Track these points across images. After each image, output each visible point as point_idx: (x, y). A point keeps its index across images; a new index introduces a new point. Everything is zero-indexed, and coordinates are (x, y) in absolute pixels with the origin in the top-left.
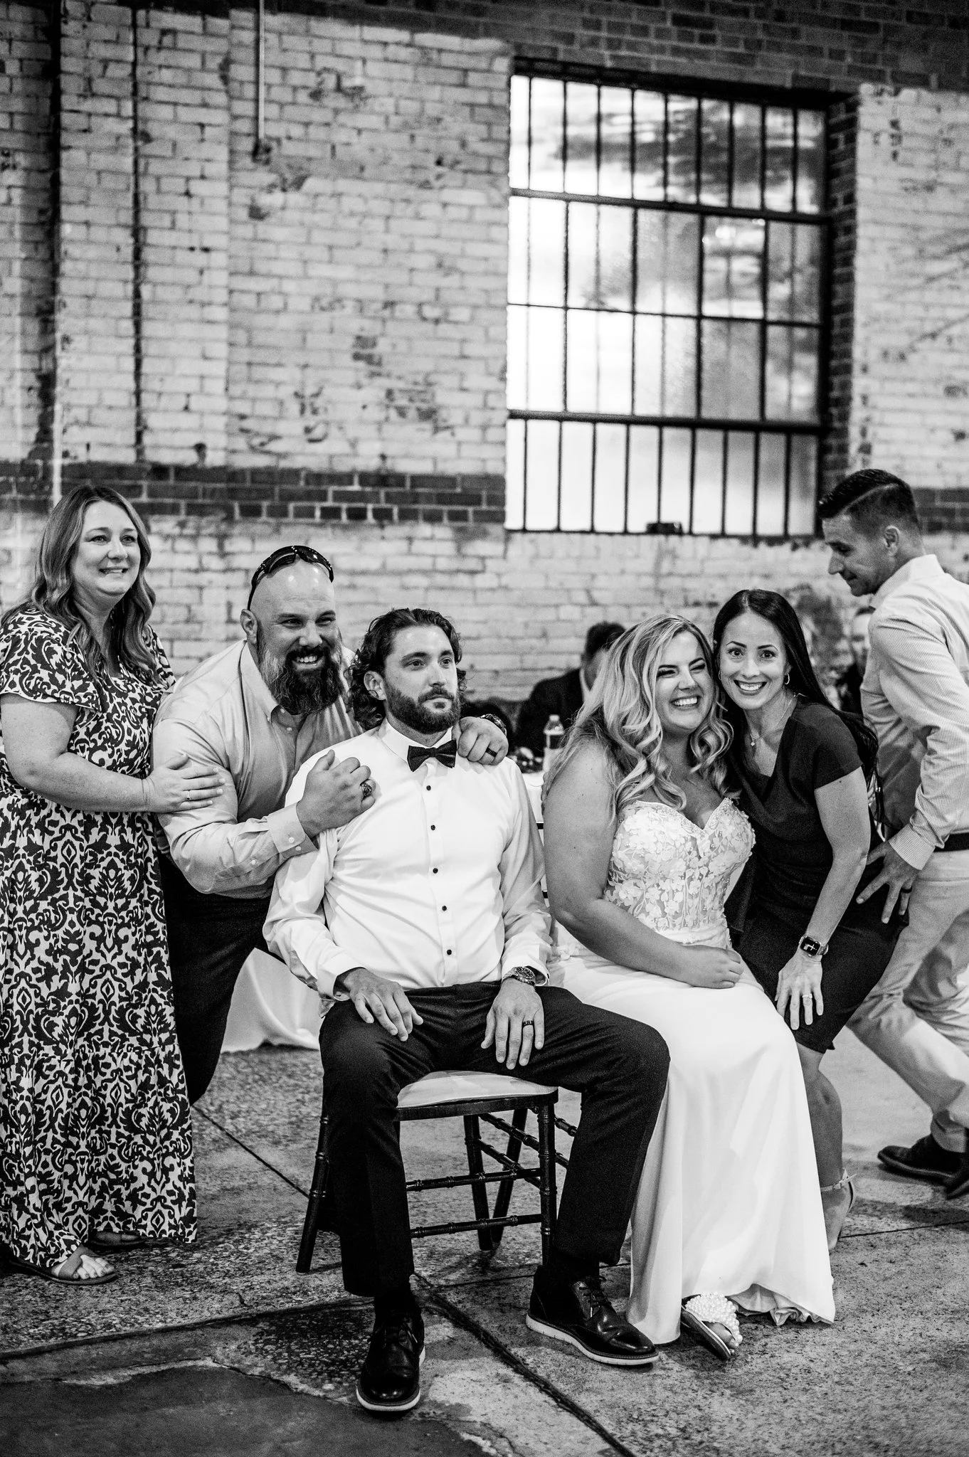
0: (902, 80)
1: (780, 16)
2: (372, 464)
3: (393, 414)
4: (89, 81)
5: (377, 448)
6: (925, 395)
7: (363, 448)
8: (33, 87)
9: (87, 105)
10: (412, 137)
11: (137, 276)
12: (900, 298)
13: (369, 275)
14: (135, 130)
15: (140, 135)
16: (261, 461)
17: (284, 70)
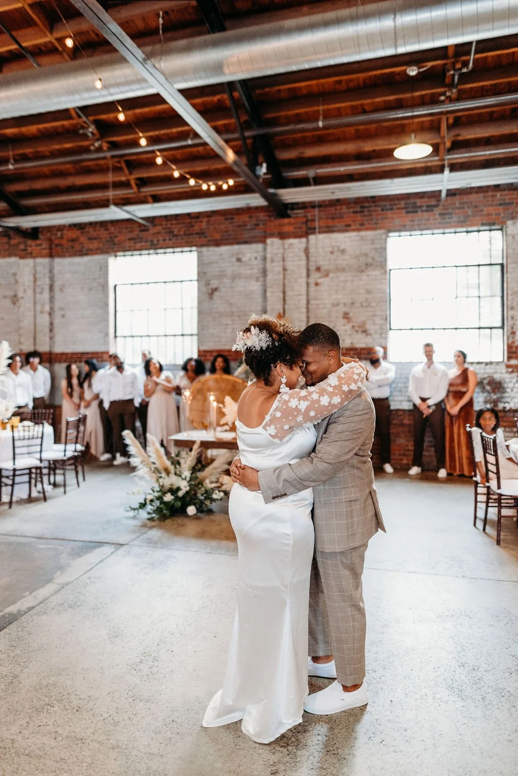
1: (476, 207)
4: (273, 259)
8: (262, 262)
9: (274, 264)
10: (359, 260)
11: (284, 303)
13: (347, 297)
14: (283, 268)
15: (285, 269)
17: (324, 248)
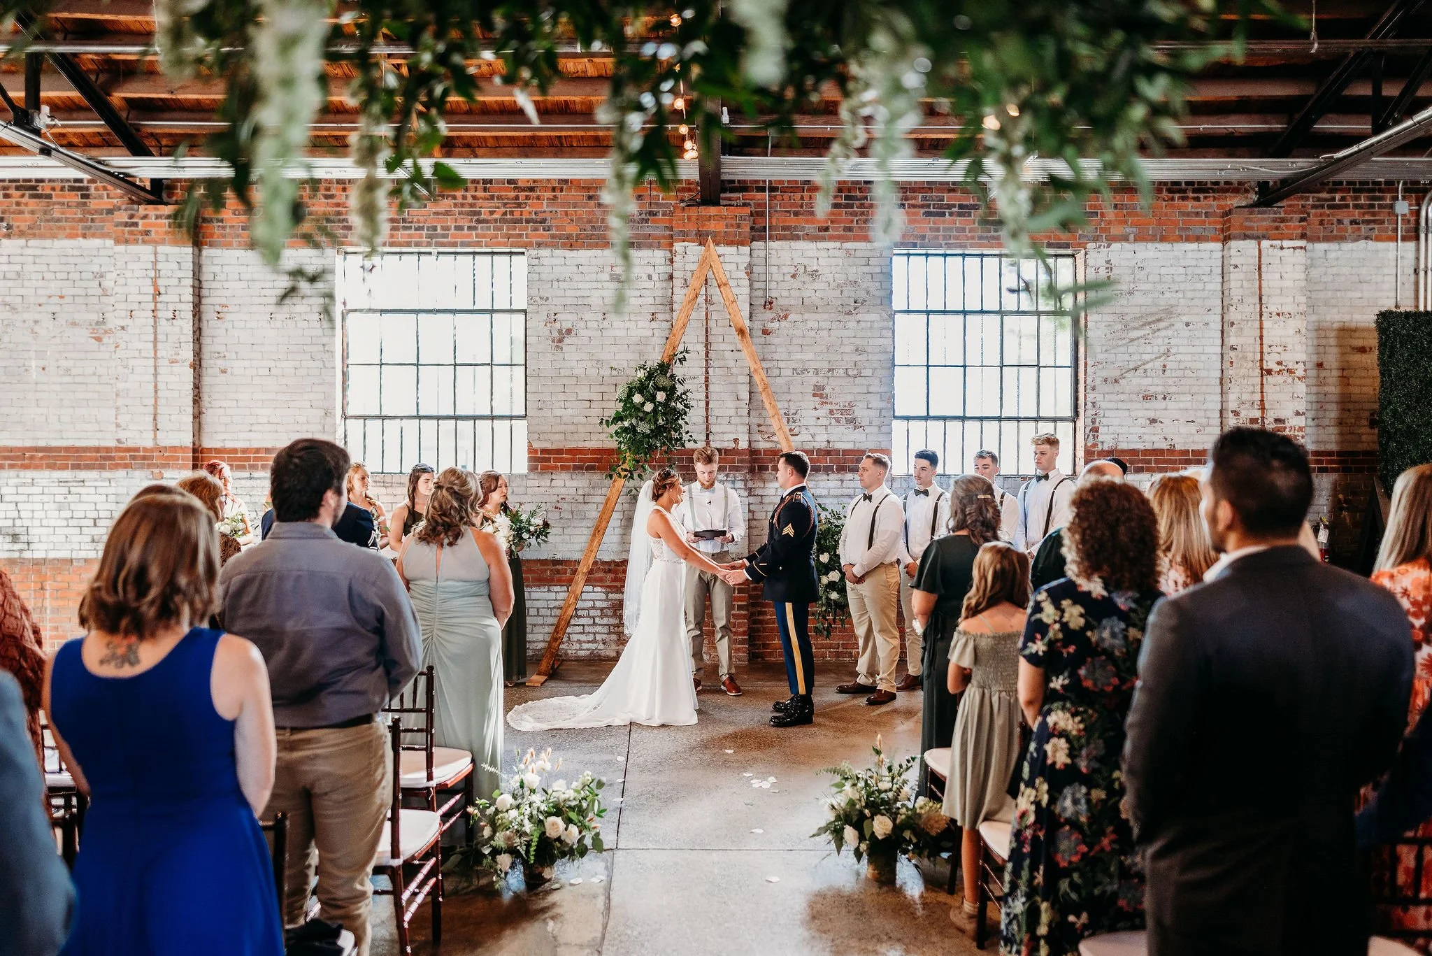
0: (1112, 239)
2: (823, 445)
3: (833, 421)
4: (685, 280)
5: (825, 437)
6: (1131, 401)
7: (818, 438)
8: (664, 284)
10: (842, 291)
11: (707, 364)
12: (1113, 351)
13: (821, 358)
14: (706, 300)
16: (768, 445)
17: (779, 266)
